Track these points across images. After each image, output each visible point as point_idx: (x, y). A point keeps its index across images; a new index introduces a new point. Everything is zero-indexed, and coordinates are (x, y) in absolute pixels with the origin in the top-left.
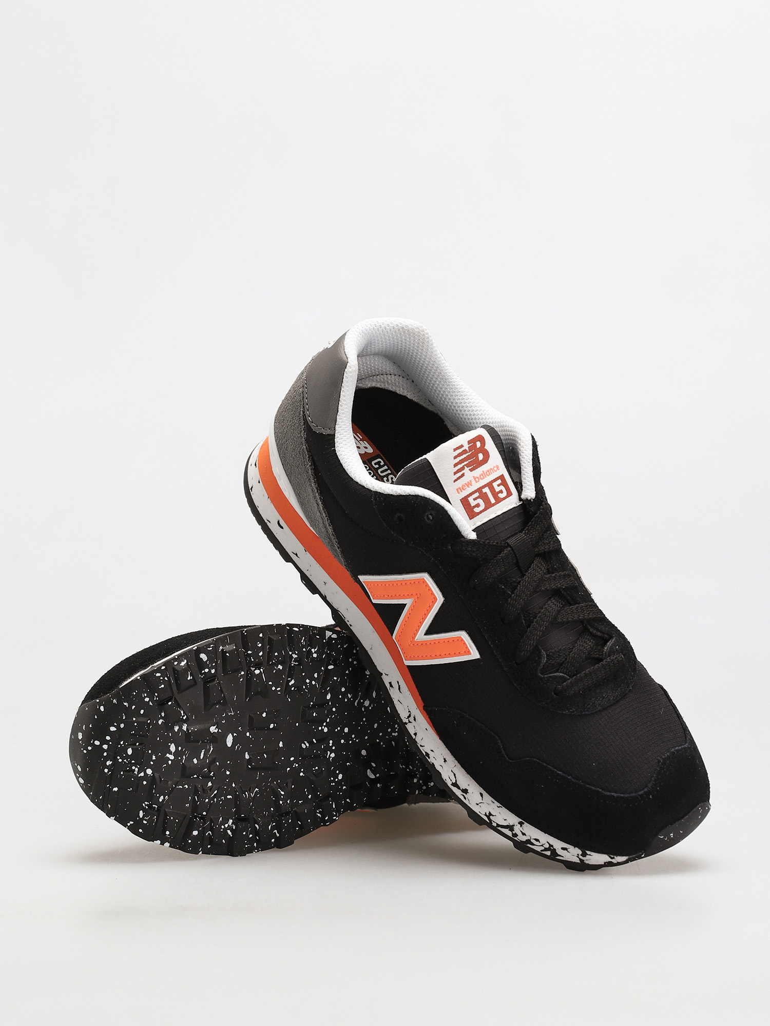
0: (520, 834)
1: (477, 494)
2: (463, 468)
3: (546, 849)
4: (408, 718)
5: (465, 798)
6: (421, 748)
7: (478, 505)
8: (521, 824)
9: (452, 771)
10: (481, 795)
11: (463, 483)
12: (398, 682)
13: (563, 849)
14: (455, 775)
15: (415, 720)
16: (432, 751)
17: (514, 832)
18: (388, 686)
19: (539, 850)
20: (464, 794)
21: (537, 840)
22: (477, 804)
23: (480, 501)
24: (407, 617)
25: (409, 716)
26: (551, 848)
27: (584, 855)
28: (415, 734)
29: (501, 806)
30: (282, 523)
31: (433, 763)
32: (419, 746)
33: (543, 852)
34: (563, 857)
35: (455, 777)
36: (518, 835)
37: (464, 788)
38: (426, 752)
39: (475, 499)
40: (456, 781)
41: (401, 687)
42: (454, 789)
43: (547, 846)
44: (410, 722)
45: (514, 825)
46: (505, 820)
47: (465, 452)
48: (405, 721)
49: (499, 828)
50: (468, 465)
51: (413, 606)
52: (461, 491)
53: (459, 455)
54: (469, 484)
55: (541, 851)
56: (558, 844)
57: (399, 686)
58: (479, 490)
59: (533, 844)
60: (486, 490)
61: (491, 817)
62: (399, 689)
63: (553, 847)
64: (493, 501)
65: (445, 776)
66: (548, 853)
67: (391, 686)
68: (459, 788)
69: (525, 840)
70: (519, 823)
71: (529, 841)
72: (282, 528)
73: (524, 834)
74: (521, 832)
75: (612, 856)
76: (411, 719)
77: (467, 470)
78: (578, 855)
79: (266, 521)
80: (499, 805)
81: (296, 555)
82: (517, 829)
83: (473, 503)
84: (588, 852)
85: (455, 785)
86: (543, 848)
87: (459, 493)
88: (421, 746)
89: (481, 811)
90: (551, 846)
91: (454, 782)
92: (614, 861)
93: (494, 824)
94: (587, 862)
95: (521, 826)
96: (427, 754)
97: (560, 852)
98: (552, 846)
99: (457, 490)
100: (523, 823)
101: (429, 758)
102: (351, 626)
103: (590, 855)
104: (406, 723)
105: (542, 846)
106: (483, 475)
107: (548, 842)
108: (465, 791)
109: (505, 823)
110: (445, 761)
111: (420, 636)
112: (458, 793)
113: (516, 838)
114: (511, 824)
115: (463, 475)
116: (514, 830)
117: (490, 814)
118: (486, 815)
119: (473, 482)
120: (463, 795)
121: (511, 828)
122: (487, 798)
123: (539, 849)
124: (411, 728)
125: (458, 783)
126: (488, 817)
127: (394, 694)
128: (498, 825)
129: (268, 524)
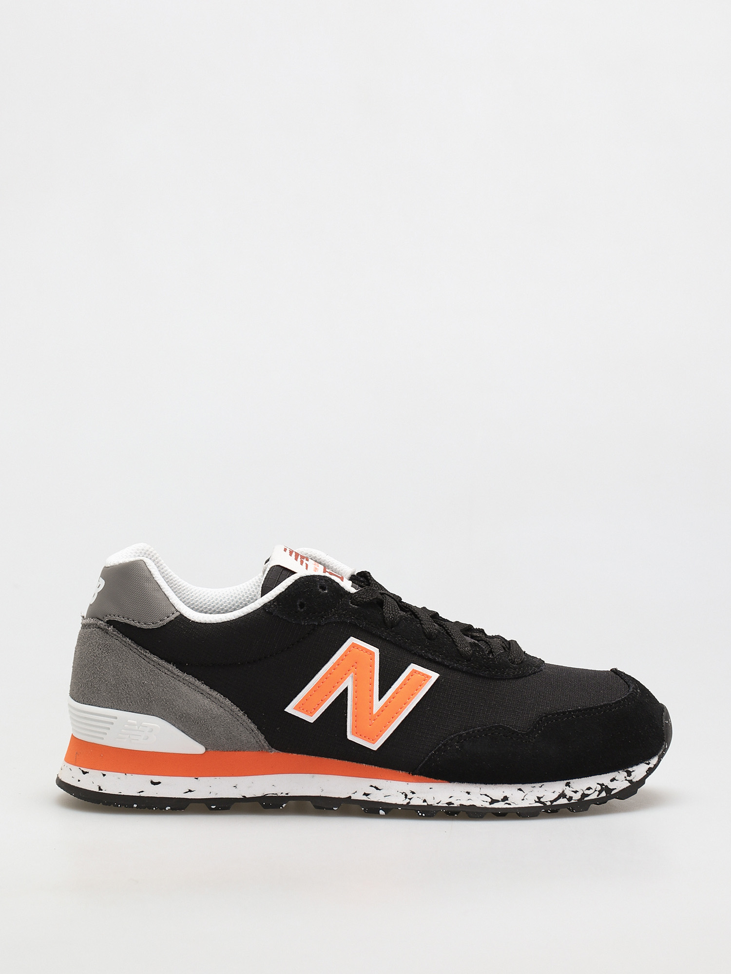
0: (573, 794)
3: (600, 792)
4: (406, 798)
5: (510, 804)
6: (439, 805)
8: (568, 785)
9: (481, 795)
10: (520, 790)
12: (371, 786)
13: (612, 780)
14: (486, 795)
15: (413, 793)
16: (451, 797)
17: (568, 797)
18: (365, 798)
19: (596, 797)
20: (507, 802)
21: (589, 789)
22: (523, 800)
24: (355, 697)
25: (406, 796)
26: (604, 788)
27: (629, 774)
28: (425, 801)
29: (542, 784)
30: (156, 779)
31: (461, 805)
32: (437, 805)
33: (600, 796)
34: (615, 789)
35: (488, 796)
36: (572, 797)
37: (502, 798)
38: (447, 804)
40: (491, 798)
41: (377, 786)
42: (496, 805)
43: (599, 788)
44: (410, 799)
45: (563, 791)
46: (554, 792)
48: (405, 803)
49: (555, 803)
51: (354, 680)
55: (598, 796)
56: (605, 779)
57: (375, 787)
59: (588, 795)
61: (542, 800)
62: (377, 789)
63: (604, 785)
65: (479, 804)
66: (604, 794)
67: (366, 795)
68: (498, 801)
69: (580, 797)
70: (566, 786)
71: (584, 795)
72: (159, 783)
73: (576, 792)
74: (573, 791)
75: (647, 762)
76: (410, 795)
78: (625, 777)
79: (138, 795)
80: (540, 784)
81: (190, 791)
82: (569, 792)
84: (630, 769)
85: (493, 801)
86: (597, 793)
88: (438, 803)
89: (529, 802)
90: (602, 785)
91: (490, 800)
92: (651, 766)
93: (549, 804)
94: (634, 780)
95: (569, 786)
96: (449, 803)
97: (611, 785)
98: (603, 784)
100: (569, 783)
101: (453, 804)
102: (287, 794)
103: (633, 771)
104: (409, 803)
105: (596, 791)
107: (598, 784)
108: (505, 799)
109: (556, 795)
110: (468, 793)
111: (378, 705)
112: (501, 805)
113: (572, 801)
114: (561, 792)
116: (566, 795)
117: (539, 798)
118: (536, 802)
120: (506, 803)
121: (563, 795)
122: (527, 787)
123: (594, 796)
124: (416, 801)
125: (494, 798)
126: (540, 802)
127: (376, 797)
128: (552, 802)
129: (142, 794)
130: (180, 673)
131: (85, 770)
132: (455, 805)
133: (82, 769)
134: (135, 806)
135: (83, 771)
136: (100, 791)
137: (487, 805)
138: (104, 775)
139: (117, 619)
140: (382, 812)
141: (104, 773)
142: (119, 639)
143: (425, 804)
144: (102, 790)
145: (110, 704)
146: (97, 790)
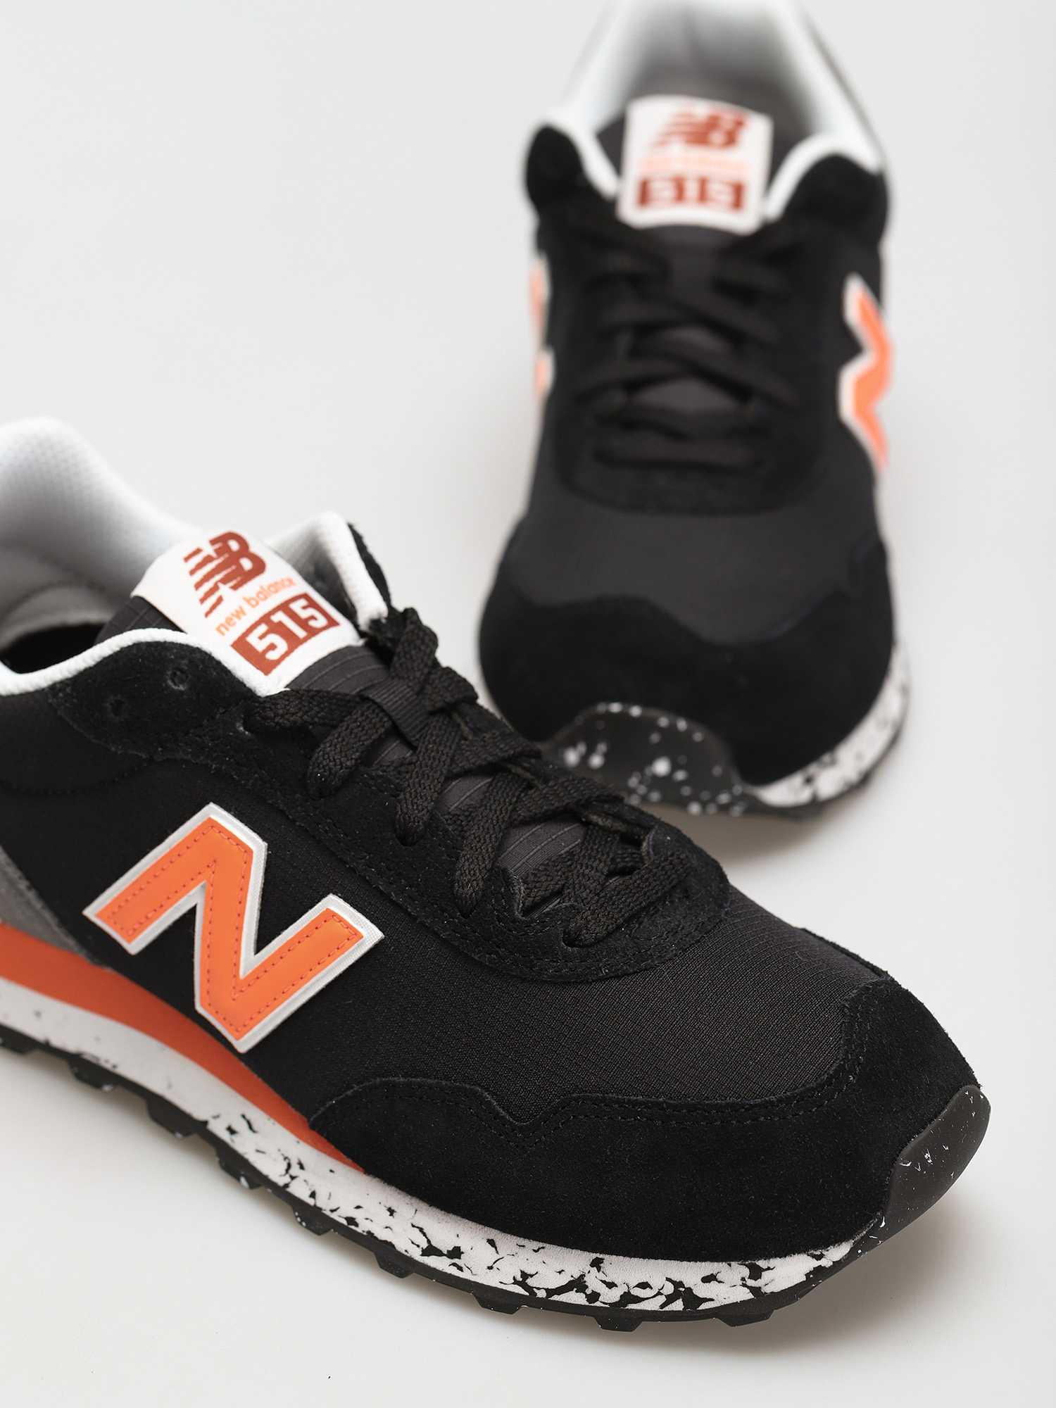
0: (602, 1289)
1: (263, 628)
2: (215, 588)
3: (670, 1299)
4: (287, 1171)
5: (460, 1269)
6: (334, 1216)
7: (272, 647)
8: (597, 1264)
9: (413, 1226)
10: (492, 1243)
11: (228, 614)
12: (244, 1116)
13: (707, 1279)
14: (421, 1230)
15: (302, 1167)
16: (358, 1207)
17: (589, 1291)
18: (225, 1136)
19: (656, 1308)
20: (456, 1261)
21: (644, 1285)
22: (490, 1268)
23: (274, 638)
24: (208, 933)
25: (289, 1166)
26: (681, 1291)
27: (756, 1273)
28: (313, 1195)
29: (541, 1245)
31: (369, 1232)
32: (328, 1213)
33: (666, 1309)
34: (712, 1300)
35: (425, 1235)
36: (599, 1295)
37: (451, 1249)
38: (347, 1218)
39: (262, 637)
40: (429, 1241)
41: (253, 1122)
42: (433, 1262)
43: (669, 1289)
44: (293, 1178)
45: (582, 1276)
46: (560, 1272)
47: (208, 559)
48: (282, 1182)
49: (555, 1298)
50: (225, 581)
51: (210, 898)
52: (227, 629)
53: (200, 566)
54: (240, 613)
55: (662, 1306)
56: (690, 1273)
57: (248, 1122)
58: (266, 619)
59: (638, 1300)
60: (280, 617)
61: (530, 1282)
62: (250, 1126)
63: (684, 1287)
64: (301, 633)
65: (402, 1245)
66: (678, 1305)
67: (231, 1131)
68: (438, 1253)
69: (617, 1299)
70: (592, 1265)
71: (628, 1298)
73: (611, 1285)
74: (604, 1282)
75: (818, 1253)
76: (295, 1170)
77: (225, 590)
78: (743, 1279)
80: (536, 1245)
82: (594, 1282)
83: (260, 646)
84: (762, 1263)
85: (431, 1250)
86: (662, 1299)
87: (223, 634)
88: (332, 1211)
89: (502, 1278)
90: (678, 1284)
91: (425, 1245)
92: (825, 1263)
93: (541, 1294)
94: (768, 1290)
95: (599, 1270)
96: (351, 1221)
97: (701, 1290)
98: (680, 1284)
99: (218, 629)
100: (601, 1261)
101: (357, 1225)
102: (113, 1067)
103: (769, 1269)
104: (287, 1186)
105: (659, 1293)
106: (264, 594)
107: (668, 1279)
108: (456, 1253)
109: (563, 1280)
110: (391, 1212)
111: (249, 960)
112: (441, 1264)
113: (598, 1304)
114: (577, 1276)
115: (220, 600)
116: (587, 1287)
117: (525, 1275)
118: (516, 1282)
119: (246, 607)
120: (454, 1264)
121: (578, 1284)
122: (507, 1243)
123: (653, 1305)
124: (299, 1190)
125: (433, 1243)
126: (523, 1284)
127: (244, 1145)
128: (550, 1292)
132: (359, 1230)
137: (416, 1254)
140: (244, 1180)
143: (311, 1202)
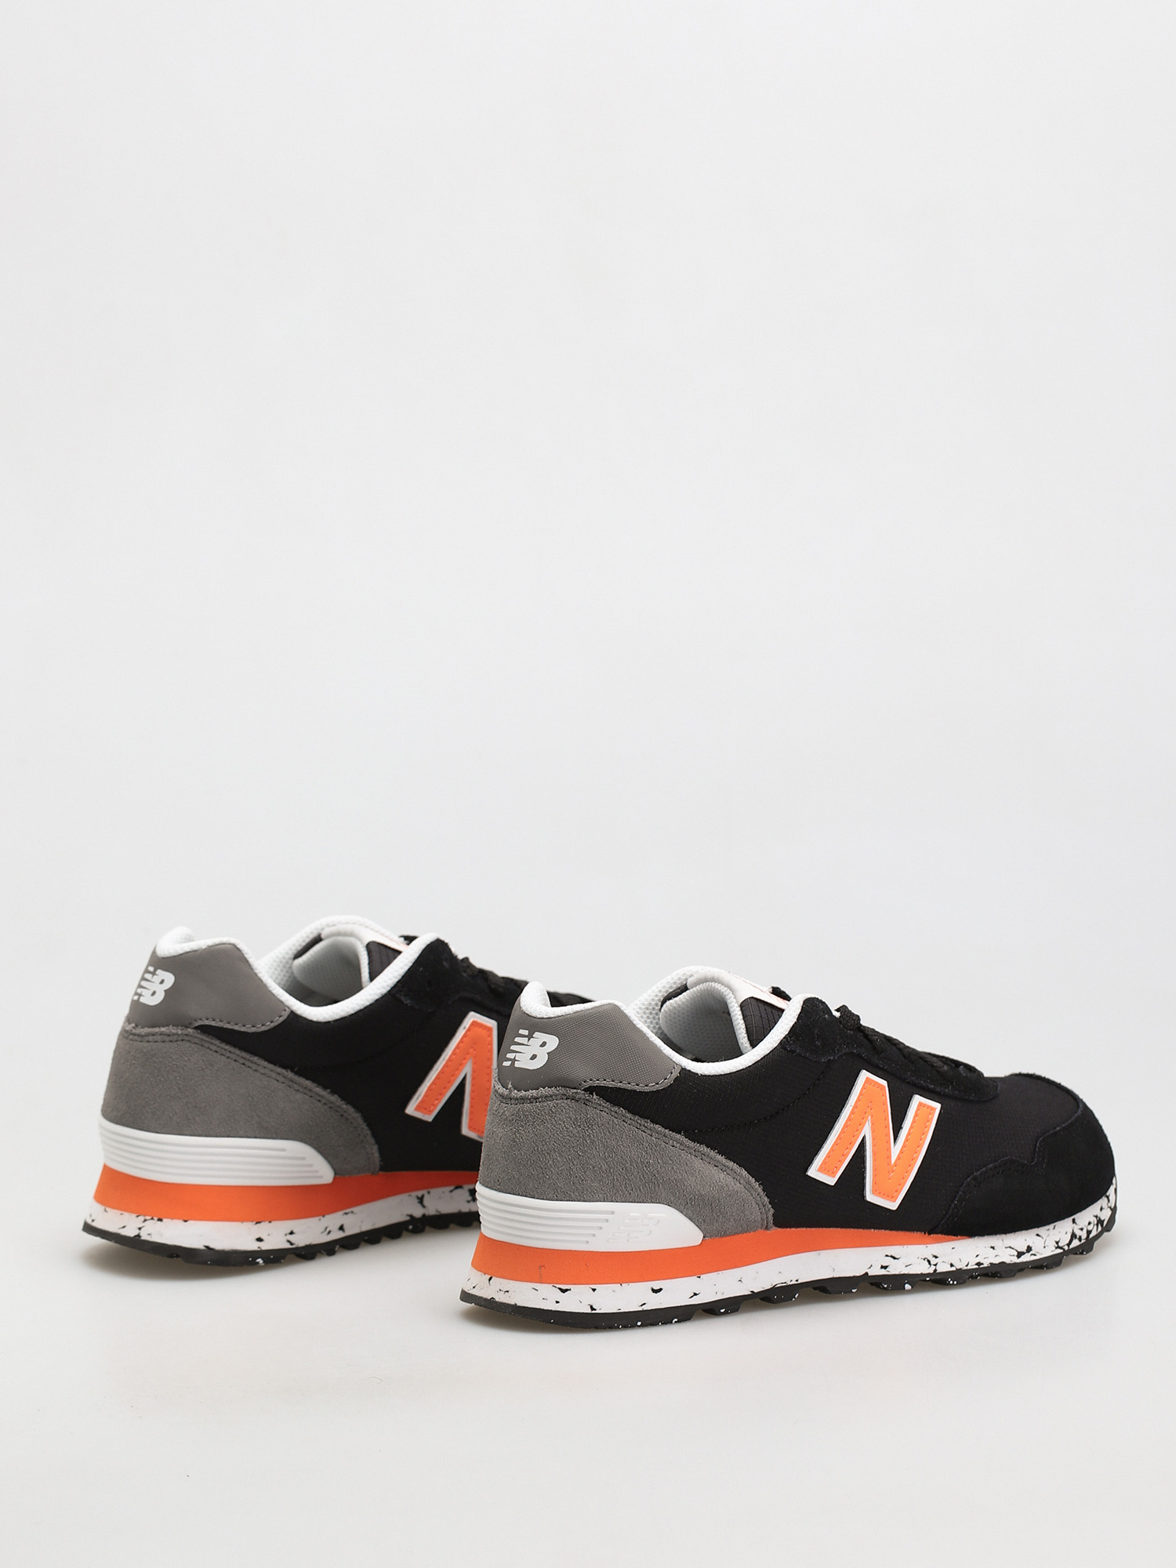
0: (1080, 1233)
3: (1097, 1225)
4: (930, 1264)
5: (1035, 1255)
6: (969, 1267)
9: (1006, 1248)
10: (1038, 1235)
12: (887, 1256)
13: (1101, 1209)
14: (1010, 1247)
15: (936, 1257)
16: (977, 1256)
17: (1077, 1237)
18: (883, 1272)
20: (1031, 1252)
22: (1044, 1247)
24: (874, 1145)
25: (929, 1262)
27: (1108, 1199)
28: (952, 1265)
30: (656, 1285)
31: (990, 1264)
32: (966, 1268)
35: (1013, 1248)
36: (1081, 1236)
37: (1026, 1248)
38: (976, 1264)
40: (1016, 1250)
41: (893, 1255)
42: (1023, 1259)
43: (1095, 1220)
44: (936, 1265)
45: (1073, 1231)
46: (1066, 1233)
48: (931, 1270)
49: (1071, 1247)
55: (1096, 1231)
57: (892, 1256)
59: (1090, 1231)
61: (1060, 1245)
62: (894, 1258)
65: (1007, 1259)
66: (1099, 1227)
67: (884, 1267)
68: (1023, 1253)
69: (1086, 1235)
70: (1073, 1223)
71: (1088, 1232)
72: (661, 1290)
73: (1081, 1229)
74: (1079, 1229)
76: (933, 1261)
78: (1106, 1204)
79: (640, 1309)
80: (1052, 1226)
81: (695, 1294)
82: (1077, 1231)
84: (1107, 1194)
85: (1020, 1254)
86: (1095, 1227)
88: (966, 1266)
89: (1051, 1249)
91: (1016, 1253)
93: (1066, 1248)
94: (1111, 1206)
95: (1076, 1224)
96: (979, 1264)
97: (1101, 1216)
98: (1097, 1216)
100: (1075, 1219)
101: (982, 1264)
102: (797, 1281)
104: (935, 1270)
105: (1094, 1224)
107: (1094, 1216)
108: (1029, 1249)
109: (1069, 1237)
110: (993, 1248)
111: (893, 1152)
112: (1028, 1257)
113: (1082, 1241)
114: (1071, 1232)
116: (1076, 1235)
117: (1057, 1243)
118: (1056, 1248)
120: (1032, 1255)
121: (1073, 1235)
122: (1042, 1230)
124: (943, 1268)
125: (1019, 1250)
126: (1058, 1247)
127: (896, 1268)
128: (1069, 1245)
129: (645, 1308)
130: (692, 1144)
131: (564, 1287)
132: (985, 1265)
133: (560, 1286)
134: (639, 1323)
135: (560, 1289)
136: (593, 1312)
137: (1016, 1260)
138: (594, 1290)
139: (603, 1083)
140: (908, 1287)
141: (594, 1287)
142: (605, 1109)
143: (953, 1269)
144: (595, 1310)
145: (601, 1196)
146: (589, 1311)
